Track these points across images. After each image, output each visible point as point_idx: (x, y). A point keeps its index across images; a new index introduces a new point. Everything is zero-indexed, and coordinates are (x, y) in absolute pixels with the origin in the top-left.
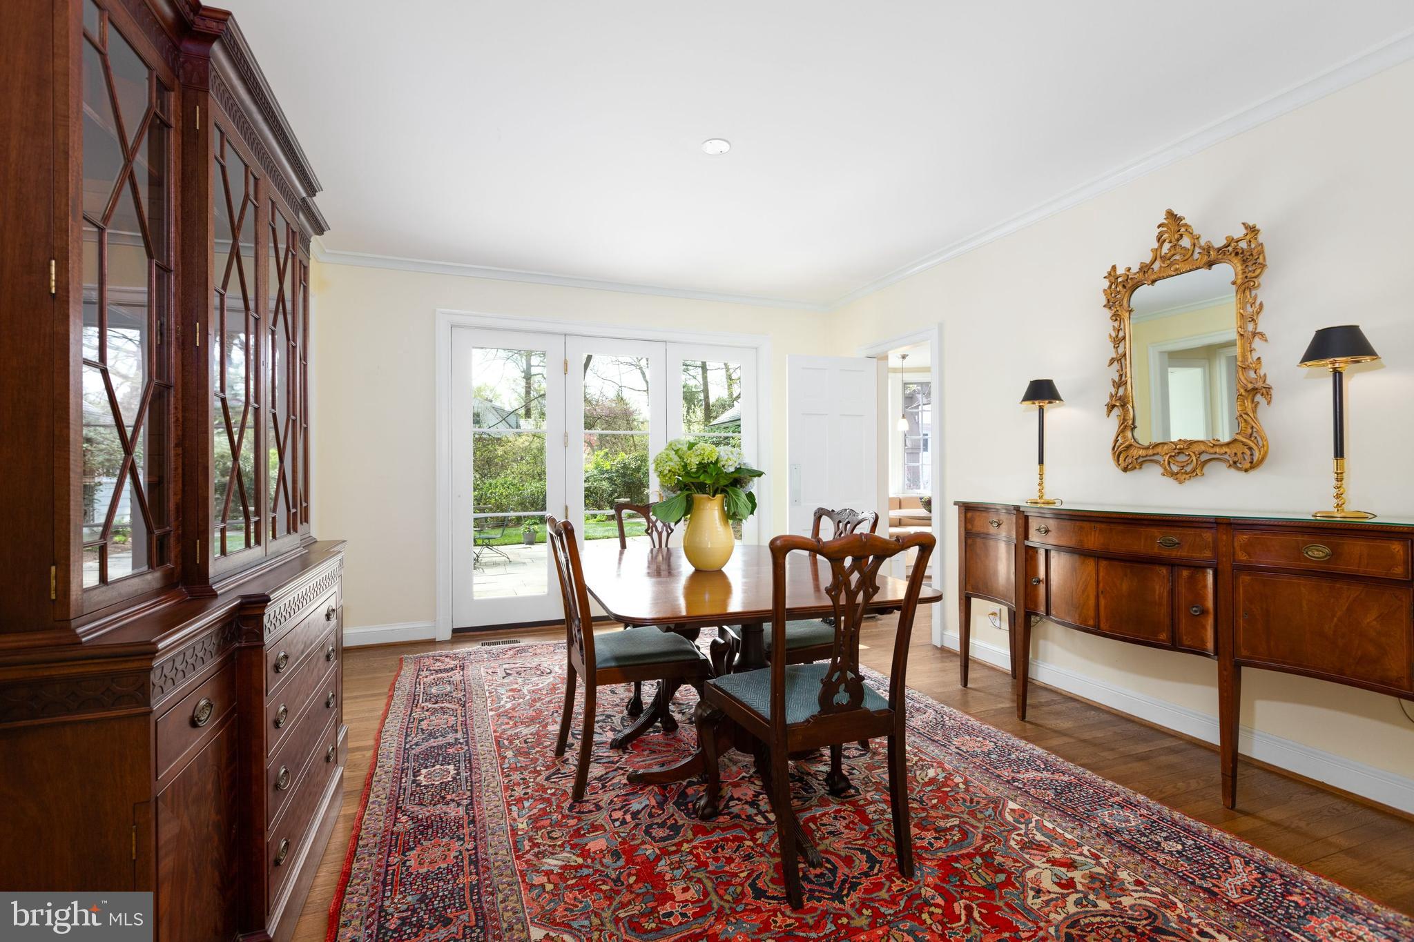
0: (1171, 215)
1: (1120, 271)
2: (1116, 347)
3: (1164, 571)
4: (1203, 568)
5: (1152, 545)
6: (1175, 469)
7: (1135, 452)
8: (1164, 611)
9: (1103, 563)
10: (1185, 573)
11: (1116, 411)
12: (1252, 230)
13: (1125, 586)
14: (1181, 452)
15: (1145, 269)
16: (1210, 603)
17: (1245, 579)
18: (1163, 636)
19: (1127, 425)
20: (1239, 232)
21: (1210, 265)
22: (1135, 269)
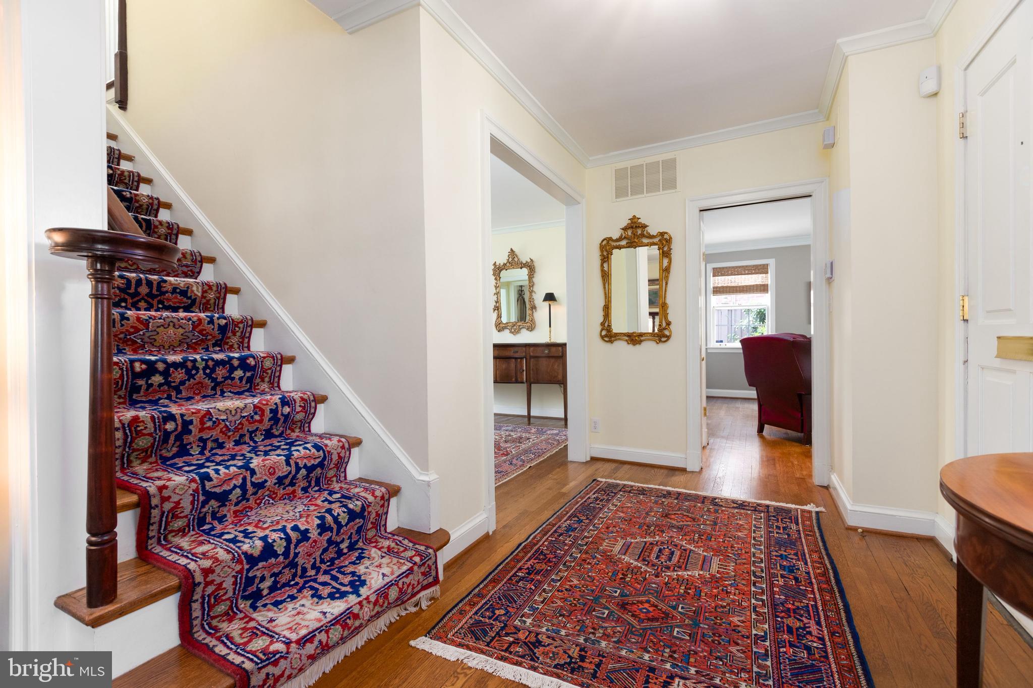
0: (512, 250)
1: (497, 264)
2: (496, 289)
3: (514, 360)
4: (521, 358)
5: (510, 353)
6: (513, 331)
7: (501, 325)
8: (514, 374)
9: (498, 360)
10: (519, 360)
11: (496, 311)
12: (532, 260)
13: (504, 366)
14: (514, 325)
15: (505, 265)
16: (525, 368)
17: (532, 360)
18: (514, 380)
19: (499, 316)
20: (529, 260)
21: (521, 268)
22: (502, 264)
